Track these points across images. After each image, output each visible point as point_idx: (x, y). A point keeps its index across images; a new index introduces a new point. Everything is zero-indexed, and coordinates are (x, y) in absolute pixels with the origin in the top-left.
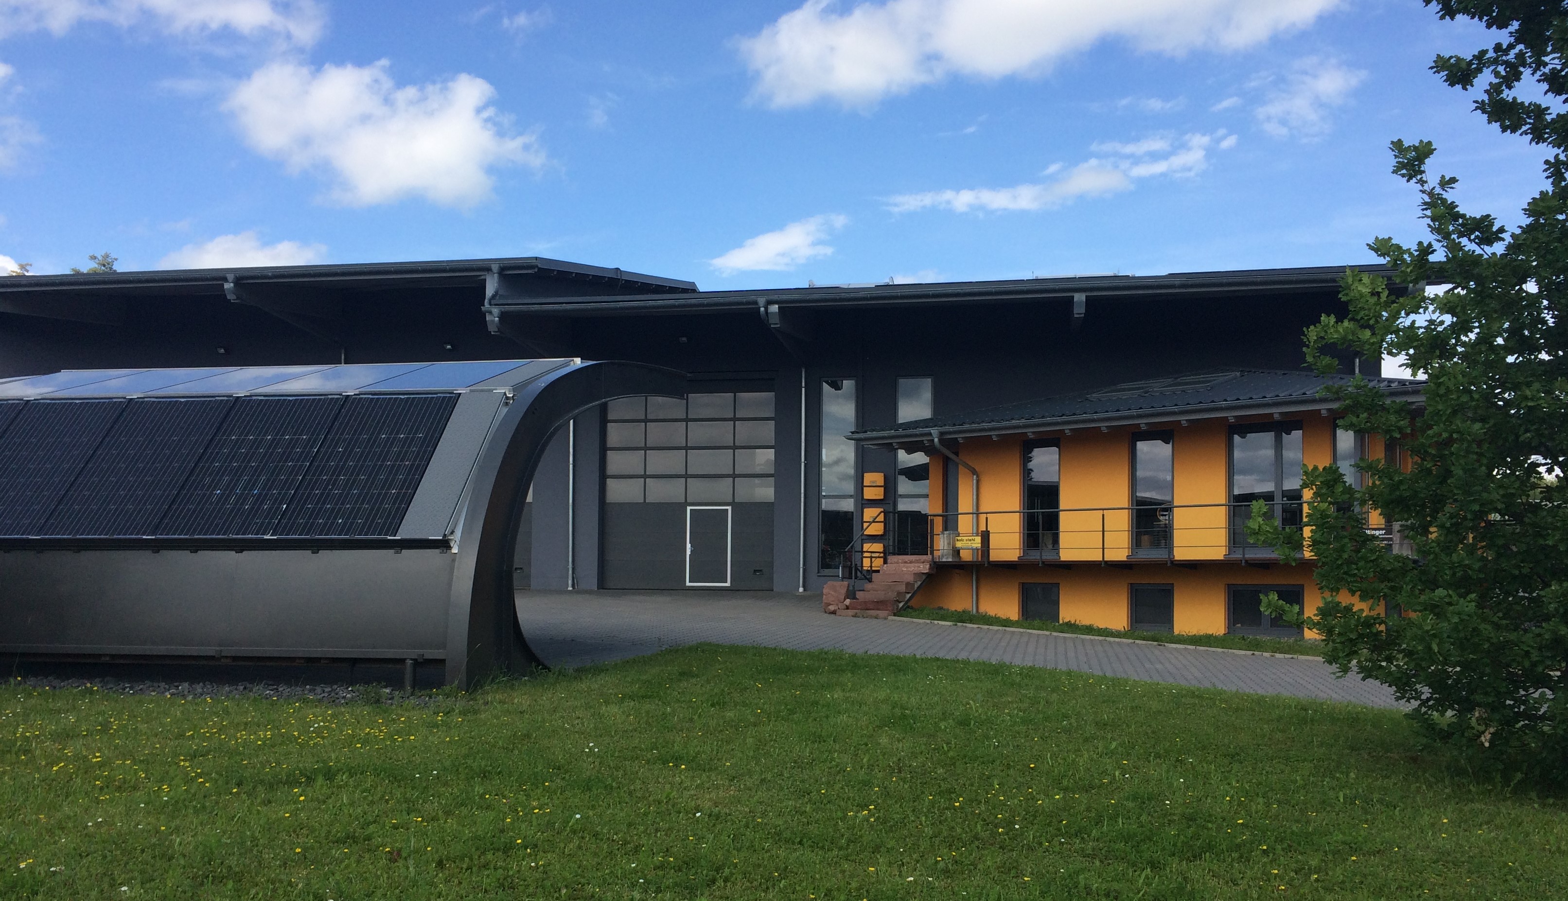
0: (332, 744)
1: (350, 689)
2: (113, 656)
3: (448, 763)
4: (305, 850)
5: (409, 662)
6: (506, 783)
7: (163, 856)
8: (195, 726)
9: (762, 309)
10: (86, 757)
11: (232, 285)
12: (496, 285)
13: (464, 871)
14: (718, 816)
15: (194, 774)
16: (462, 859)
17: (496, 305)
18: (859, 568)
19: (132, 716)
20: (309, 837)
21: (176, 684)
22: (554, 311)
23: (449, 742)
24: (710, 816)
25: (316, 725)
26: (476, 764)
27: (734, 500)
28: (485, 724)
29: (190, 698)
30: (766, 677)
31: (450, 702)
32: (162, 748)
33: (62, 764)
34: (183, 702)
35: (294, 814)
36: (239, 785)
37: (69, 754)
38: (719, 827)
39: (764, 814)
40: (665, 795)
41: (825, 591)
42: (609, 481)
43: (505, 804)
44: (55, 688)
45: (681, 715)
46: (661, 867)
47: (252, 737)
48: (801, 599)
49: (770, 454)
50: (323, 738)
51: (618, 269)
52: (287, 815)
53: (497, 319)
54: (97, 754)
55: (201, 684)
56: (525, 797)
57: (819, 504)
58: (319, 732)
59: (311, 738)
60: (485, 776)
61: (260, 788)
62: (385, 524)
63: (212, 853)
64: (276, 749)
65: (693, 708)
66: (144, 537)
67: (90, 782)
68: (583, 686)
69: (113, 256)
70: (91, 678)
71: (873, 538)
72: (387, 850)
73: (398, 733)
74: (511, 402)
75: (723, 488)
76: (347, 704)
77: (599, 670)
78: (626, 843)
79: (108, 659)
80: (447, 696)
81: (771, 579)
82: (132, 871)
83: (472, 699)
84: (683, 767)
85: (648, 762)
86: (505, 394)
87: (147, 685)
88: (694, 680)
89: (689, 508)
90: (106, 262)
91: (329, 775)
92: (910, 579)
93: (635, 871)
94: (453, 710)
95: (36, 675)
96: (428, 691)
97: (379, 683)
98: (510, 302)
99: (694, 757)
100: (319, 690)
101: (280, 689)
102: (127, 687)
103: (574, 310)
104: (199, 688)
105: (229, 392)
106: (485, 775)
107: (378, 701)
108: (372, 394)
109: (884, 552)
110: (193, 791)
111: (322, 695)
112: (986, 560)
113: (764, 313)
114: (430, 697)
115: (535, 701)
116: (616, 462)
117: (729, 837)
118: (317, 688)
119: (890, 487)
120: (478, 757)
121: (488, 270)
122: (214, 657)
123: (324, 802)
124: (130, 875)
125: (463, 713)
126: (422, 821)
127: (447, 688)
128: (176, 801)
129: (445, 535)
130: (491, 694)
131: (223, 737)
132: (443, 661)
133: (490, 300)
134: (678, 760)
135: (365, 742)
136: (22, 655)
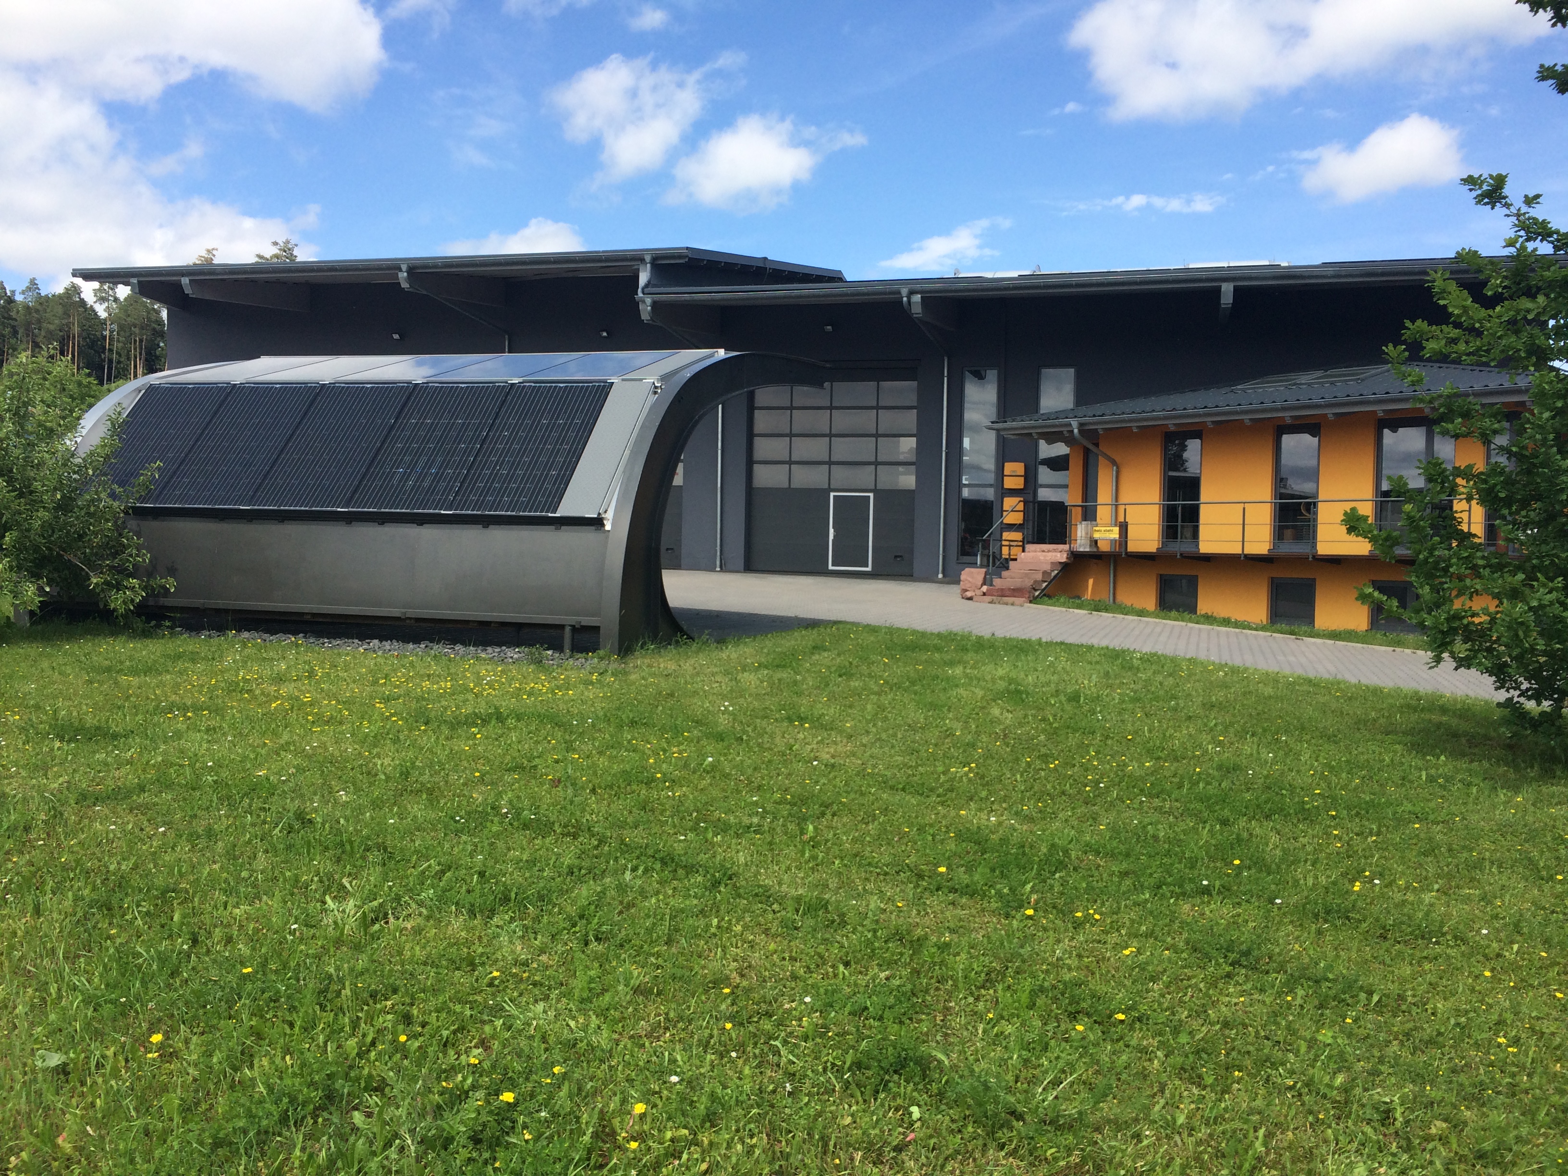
0: (502, 694)
1: (517, 650)
2: (314, 615)
3: (602, 714)
4: (483, 774)
5: (568, 629)
6: (650, 732)
7: (368, 774)
8: (388, 676)
9: (905, 299)
10: (298, 697)
11: (405, 274)
12: (648, 274)
13: (613, 796)
14: (833, 766)
15: (388, 714)
16: (612, 787)
17: (648, 294)
18: (997, 557)
19: (334, 666)
20: (486, 765)
21: (368, 640)
23: (603, 697)
24: (826, 764)
25: (489, 679)
26: (626, 716)
27: (876, 487)
28: (634, 683)
29: (380, 653)
30: (894, 653)
31: (602, 664)
32: (361, 692)
33: (279, 702)
34: (375, 655)
35: (472, 747)
36: (426, 724)
37: (284, 694)
38: (833, 773)
39: (875, 766)
40: (788, 747)
41: (962, 577)
42: (756, 467)
43: (648, 748)
44: (265, 640)
45: (810, 683)
46: (777, 802)
47: (435, 686)
48: (941, 582)
49: (912, 442)
50: (494, 689)
51: (765, 259)
52: (467, 748)
53: (649, 308)
54: (308, 695)
55: (389, 641)
56: (666, 744)
57: (960, 492)
58: (491, 685)
59: (484, 689)
60: (632, 726)
61: (443, 727)
62: (546, 502)
63: (408, 772)
64: (456, 696)
65: (822, 677)
66: (339, 510)
67: (303, 716)
68: (723, 655)
70: (295, 633)
71: (1011, 527)
72: (550, 778)
73: (558, 688)
74: (659, 391)
75: (865, 476)
76: (513, 662)
78: (750, 782)
80: (601, 659)
81: (912, 563)
83: (623, 662)
84: (807, 725)
86: (654, 383)
87: (343, 640)
88: (826, 654)
89: (832, 494)
90: (288, 249)
91: (500, 718)
92: (1048, 568)
94: (607, 671)
96: (584, 655)
97: (542, 646)
98: (661, 290)
99: (818, 718)
100: (490, 649)
101: (456, 648)
102: (327, 642)
103: (722, 299)
104: (387, 645)
105: (409, 379)
106: (633, 723)
107: (540, 661)
108: (535, 383)
109: (1023, 541)
110: (388, 726)
112: (1123, 550)
113: (907, 303)
114: (586, 659)
115: (679, 665)
116: (763, 448)
117: (841, 782)
118: (488, 648)
119: (1030, 477)
120: (628, 710)
121: (642, 260)
123: (497, 739)
125: (615, 674)
126: (579, 758)
127: (601, 652)
128: (375, 734)
129: (599, 514)
130: (640, 659)
131: (411, 685)
132: (596, 629)
133: (643, 289)
134: (802, 720)
135: (530, 694)
136: (236, 612)
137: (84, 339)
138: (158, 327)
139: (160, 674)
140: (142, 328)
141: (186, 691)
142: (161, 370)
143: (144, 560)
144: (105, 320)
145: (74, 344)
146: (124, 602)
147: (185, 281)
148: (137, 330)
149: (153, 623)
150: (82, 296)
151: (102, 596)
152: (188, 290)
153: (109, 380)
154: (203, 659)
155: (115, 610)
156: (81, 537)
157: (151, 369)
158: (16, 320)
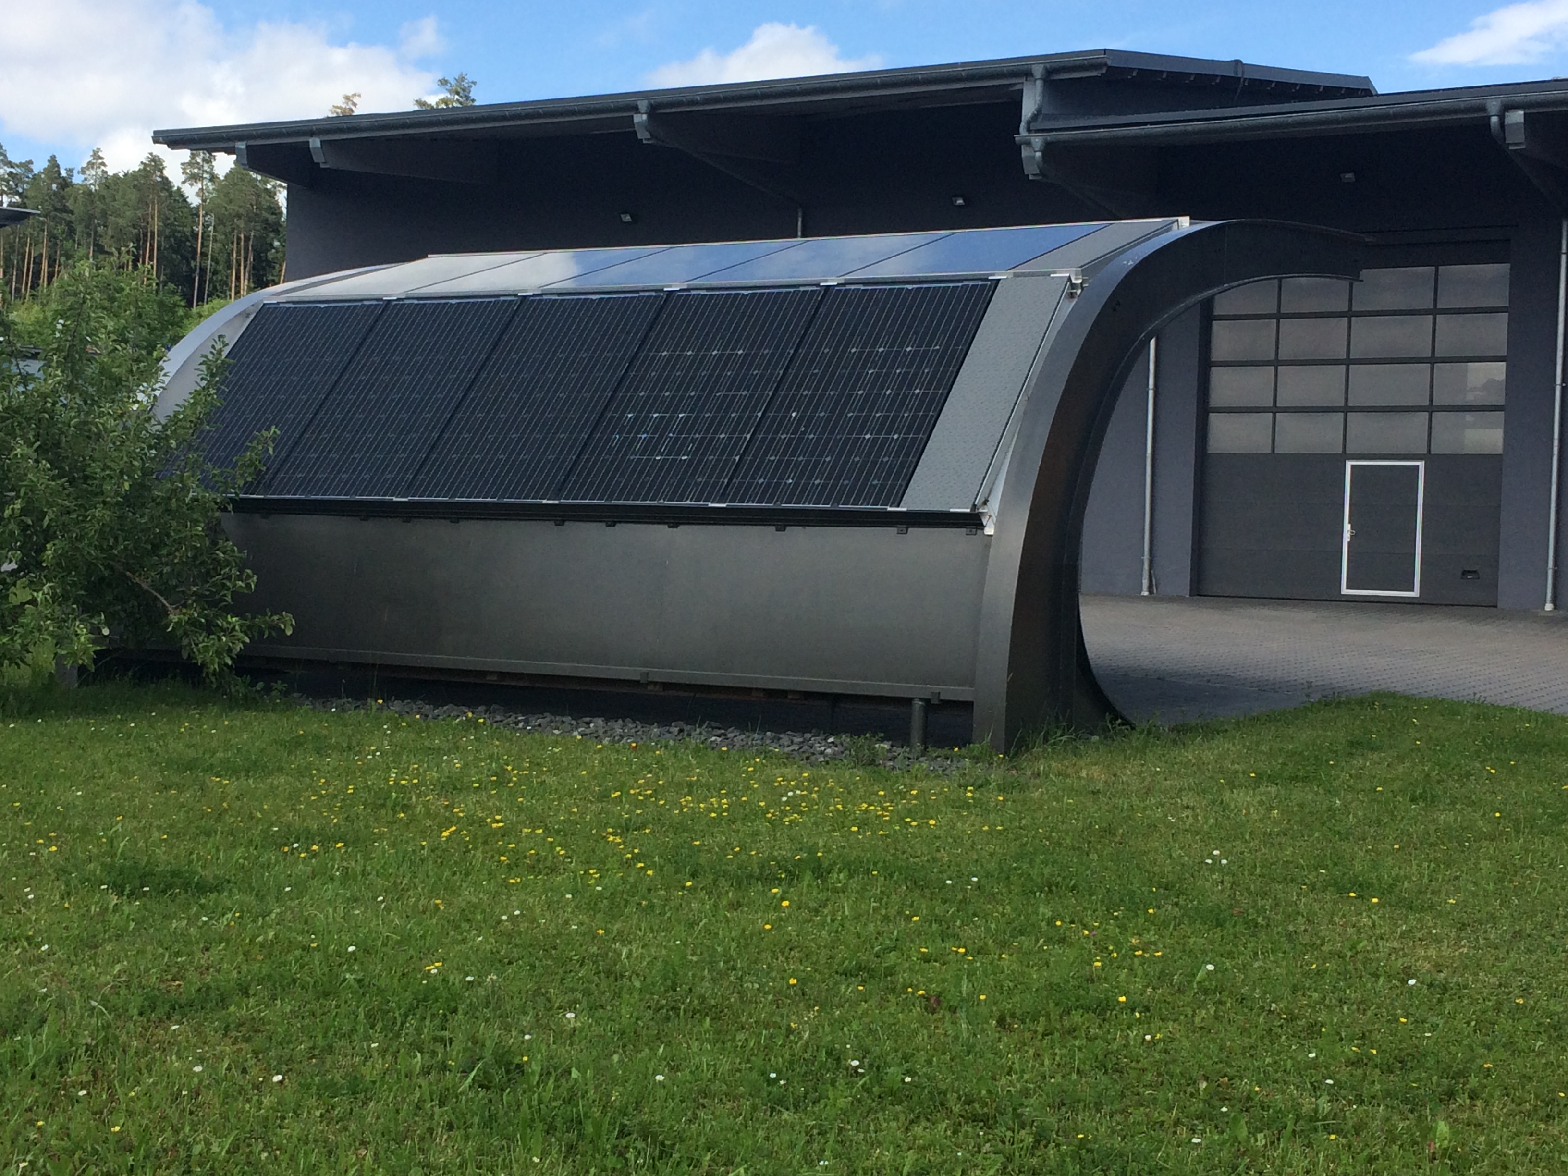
0: (816, 824)
1: (831, 740)
2: (502, 675)
3: (992, 866)
4: (802, 981)
5: (918, 704)
6: (1085, 904)
7: (608, 973)
8: (623, 784)
9: (1494, 119)
10: (483, 820)
11: (645, 117)
12: (1038, 98)
13: (1040, 1037)
14: (1445, 989)
15: (629, 856)
16: (1035, 1020)
17: (1037, 131)
19: (536, 765)
20: (805, 964)
21: (588, 719)
22: (1135, 138)
23: (987, 832)
24: (1431, 985)
25: (790, 794)
26: (1036, 871)
27: (1429, 451)
28: (1041, 808)
29: (606, 741)
30: (1503, 756)
31: (980, 769)
32: (582, 814)
33: (454, 828)
34: (600, 746)
35: (778, 925)
36: (693, 875)
37: (461, 815)
38: (1448, 1007)
39: (1526, 991)
40: (1347, 944)
42: (1213, 417)
43: (1087, 937)
44: (427, 716)
45: (1360, 814)
46: (1355, 1063)
47: (702, 805)
48: (1551, 621)
49: (1499, 370)
50: (801, 813)
51: (1237, 62)
52: (768, 927)
53: (1038, 154)
54: (498, 817)
55: (620, 721)
56: (1118, 930)
58: (794, 803)
59: (784, 814)
60: (1051, 891)
61: (722, 882)
62: (883, 487)
63: (675, 974)
64: (738, 825)
65: (1379, 802)
66: (545, 502)
67: (493, 857)
68: (1189, 756)
69: (470, 78)
70: (472, 704)
72: (921, 992)
73: (910, 812)
74: (1079, 292)
75: (1412, 429)
76: (827, 763)
77: (1210, 731)
78: (1292, 1018)
79: (495, 678)
80: (976, 759)
81: (1494, 585)
82: (573, 990)
83: (1015, 767)
84: (1375, 900)
85: (1313, 888)
86: (1069, 279)
87: (548, 719)
88: (1376, 756)
89: (1349, 464)
90: (462, 89)
91: (820, 872)
93: (1314, 1065)
94: (988, 783)
95: (400, 697)
96: (946, 751)
97: (874, 734)
98: (1060, 124)
99: (1390, 886)
100: (785, 739)
101: (730, 735)
102: (520, 721)
103: (1167, 135)
104: (617, 726)
105: (657, 284)
106: (1050, 887)
107: (872, 762)
108: (864, 284)
110: (631, 880)
111: (791, 748)
113: (1498, 127)
114: (951, 760)
115: (1115, 775)
116: (1226, 385)
117: (1468, 1023)
118: (782, 736)
120: (1038, 861)
121: (1027, 74)
122: (638, 682)
123: (817, 912)
124: (570, 997)
125: (1002, 789)
126: (965, 954)
127: (976, 748)
128: (612, 894)
129: (974, 506)
130: (1043, 760)
131: (662, 802)
132: (968, 706)
133: (1029, 123)
134: (1364, 889)
135: (863, 824)
136: (384, 667)
137: (167, 238)
138: (271, 218)
139: (270, 774)
140: (250, 220)
141: (309, 804)
142: (276, 283)
143: (248, 586)
144: (198, 208)
145: (152, 246)
146: (218, 653)
147: (315, 143)
148: (241, 223)
149: (260, 685)
150: (166, 173)
151: (185, 642)
152: (318, 158)
153: (201, 299)
154: (334, 748)
155: (204, 665)
156: (156, 548)
157: (260, 282)
158: (72, 212)
